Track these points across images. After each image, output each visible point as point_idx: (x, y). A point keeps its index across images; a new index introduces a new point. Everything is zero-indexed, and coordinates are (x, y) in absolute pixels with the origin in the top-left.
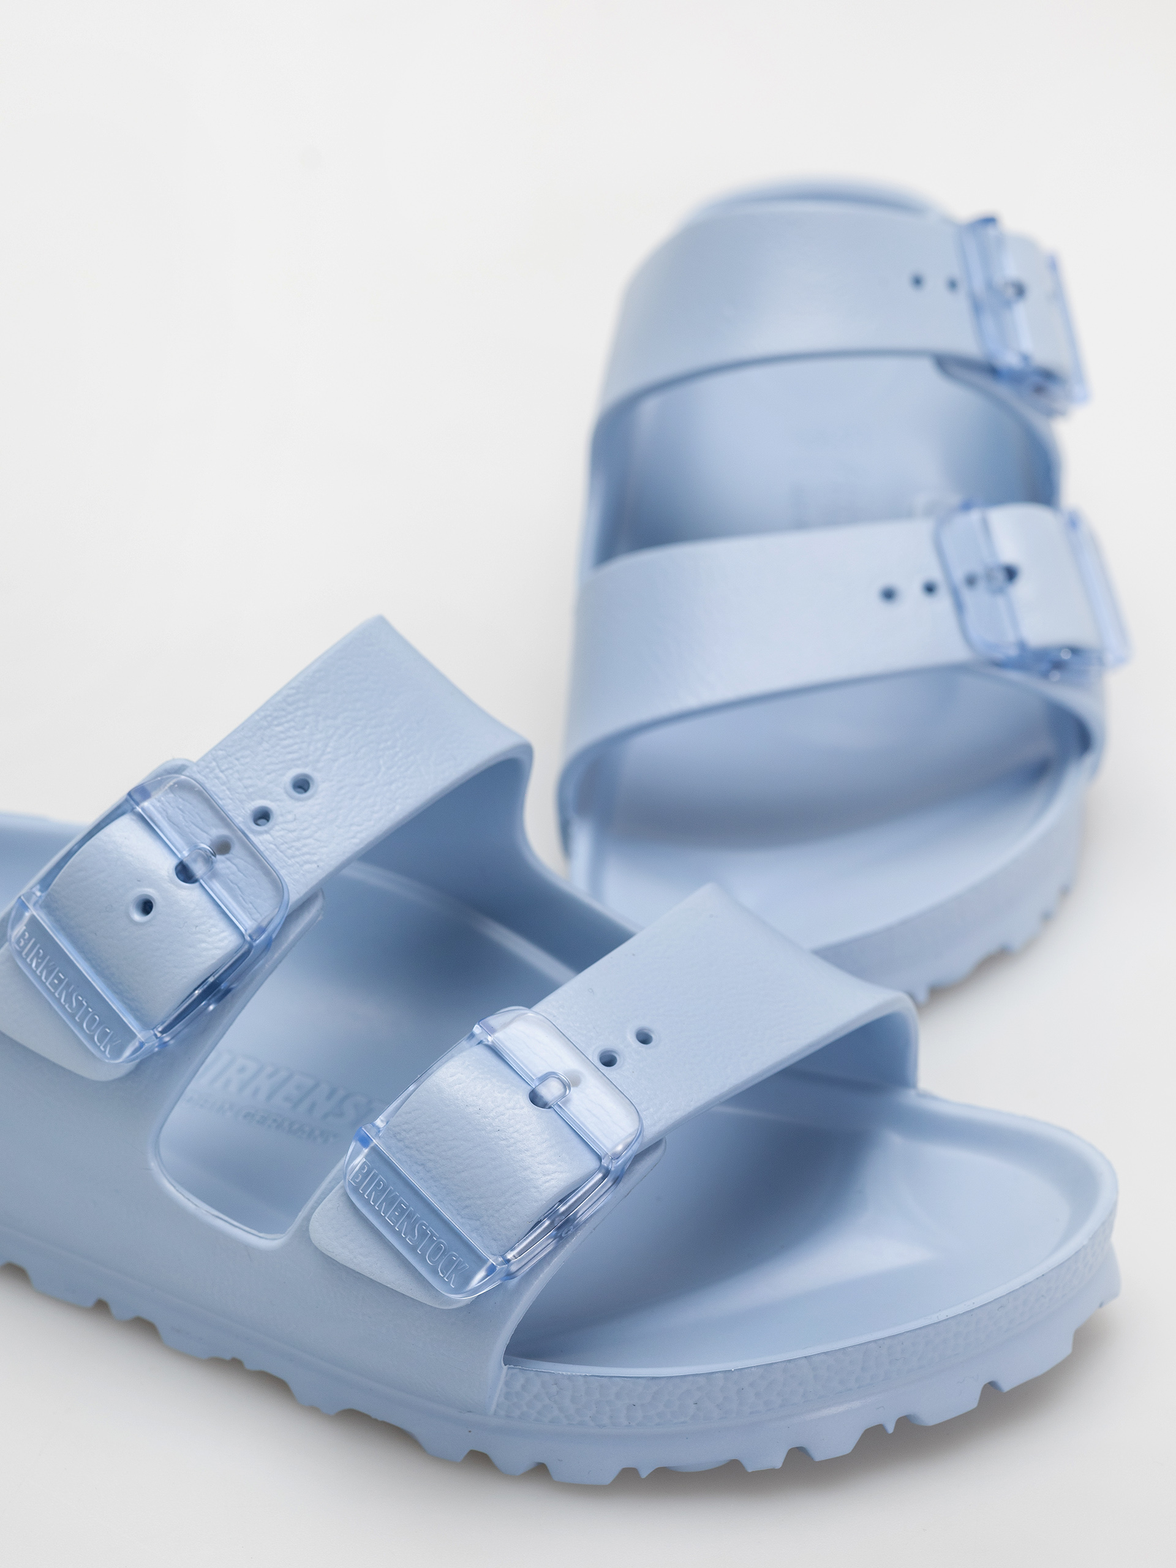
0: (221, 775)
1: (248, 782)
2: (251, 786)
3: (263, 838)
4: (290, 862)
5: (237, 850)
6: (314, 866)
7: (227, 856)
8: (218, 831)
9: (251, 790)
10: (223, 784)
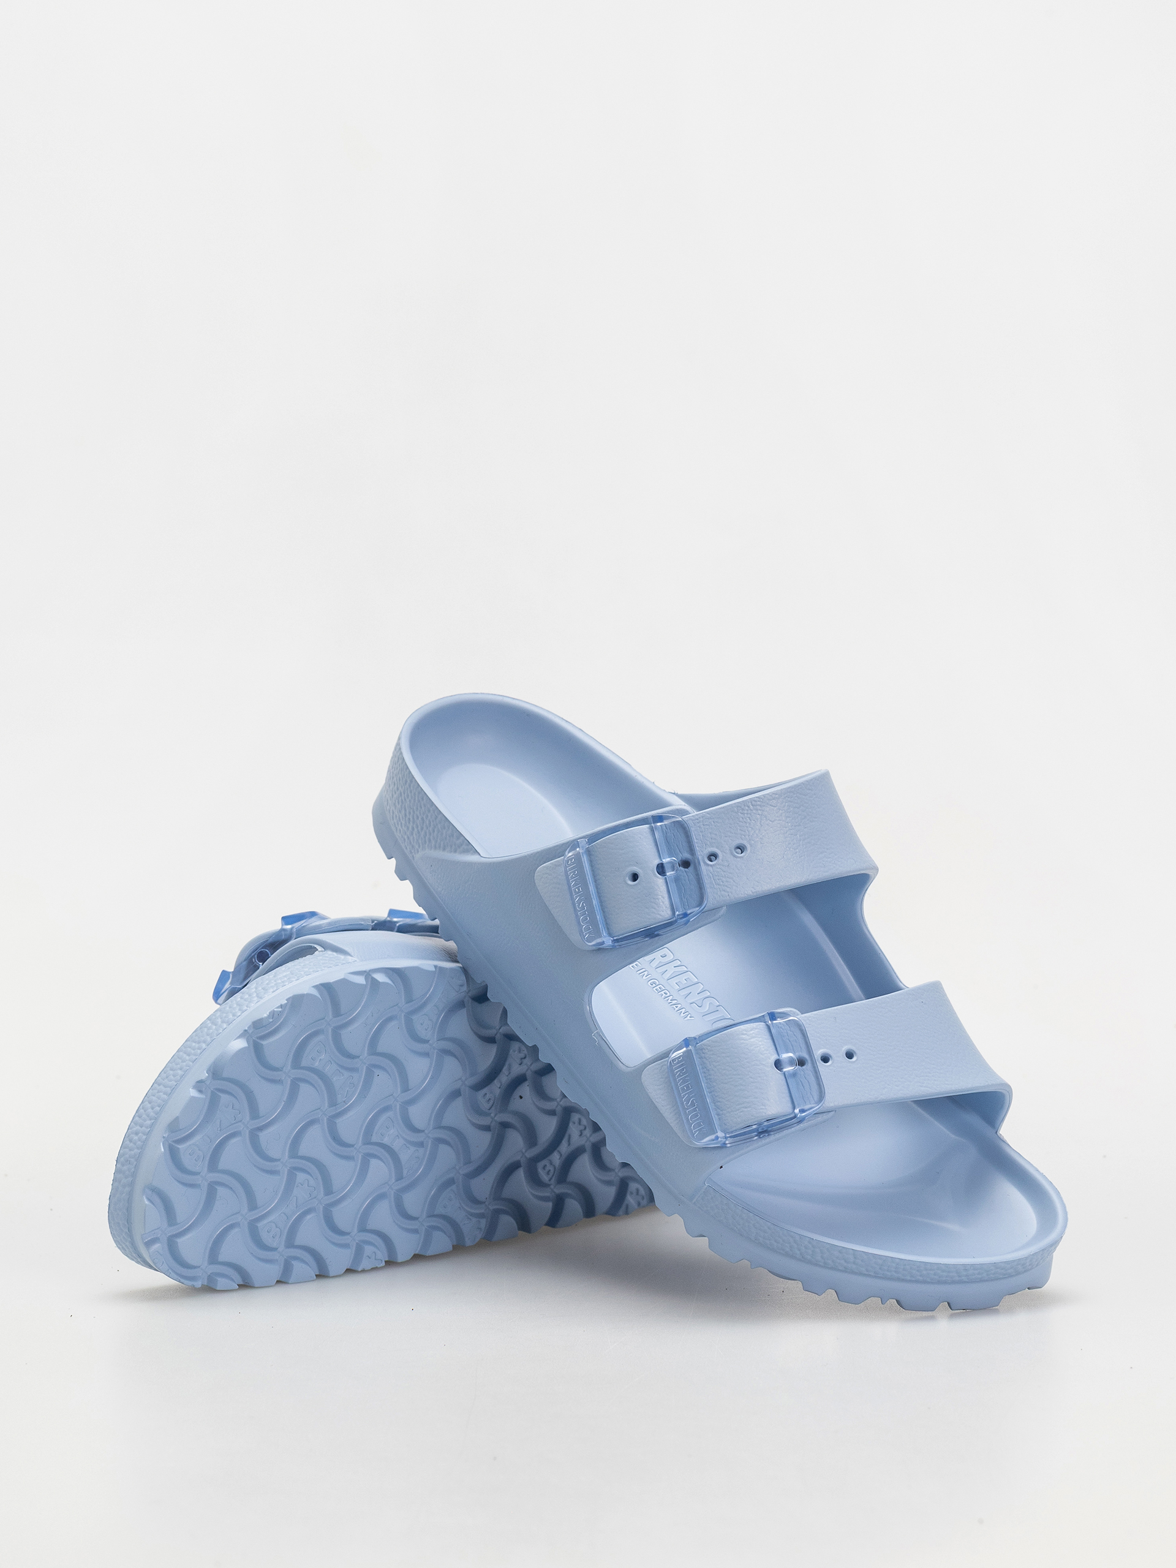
0: (702, 826)
1: (713, 836)
2: (715, 839)
3: (707, 869)
4: (716, 886)
5: (691, 868)
6: (727, 894)
7: (686, 869)
8: (686, 856)
9: (713, 841)
10: (702, 832)
